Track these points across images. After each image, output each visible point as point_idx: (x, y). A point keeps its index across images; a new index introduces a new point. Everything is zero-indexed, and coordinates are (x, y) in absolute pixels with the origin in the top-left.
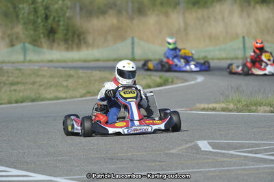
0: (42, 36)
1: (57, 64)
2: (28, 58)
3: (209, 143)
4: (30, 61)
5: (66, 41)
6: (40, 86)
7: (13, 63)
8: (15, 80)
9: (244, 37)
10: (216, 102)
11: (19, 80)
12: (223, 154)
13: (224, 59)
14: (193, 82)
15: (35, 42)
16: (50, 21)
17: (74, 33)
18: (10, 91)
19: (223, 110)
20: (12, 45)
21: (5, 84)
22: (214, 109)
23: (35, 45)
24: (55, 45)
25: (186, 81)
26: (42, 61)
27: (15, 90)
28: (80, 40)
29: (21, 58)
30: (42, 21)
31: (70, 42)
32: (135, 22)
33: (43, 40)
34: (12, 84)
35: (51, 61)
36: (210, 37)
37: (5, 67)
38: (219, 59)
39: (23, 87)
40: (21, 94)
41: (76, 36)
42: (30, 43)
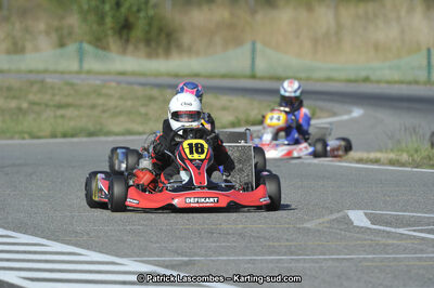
0: (110, 32)
1: (132, 79)
2: (86, 66)
3: (366, 214)
4: (89, 72)
5: (148, 42)
6: (104, 111)
7: (62, 73)
8: (65, 100)
9: (429, 50)
10: (380, 150)
11: (70, 100)
12: (388, 233)
13: (396, 82)
14: (345, 117)
15: (99, 42)
16: (123, 10)
17: (161, 30)
18: (55, 117)
19: (391, 163)
20: (62, 45)
21: (47, 105)
22: (377, 161)
23: (97, 47)
24: (131, 48)
25: (334, 114)
26: (108, 73)
27: (63, 117)
28: (169, 43)
29: (75, 66)
30: (111, 9)
31: (153, 45)
32: (259, 17)
33: (111, 40)
34: (60, 106)
35: (123, 73)
36: (376, 47)
37: (49, 80)
38: (388, 82)
39: (76, 113)
40: (72, 124)
41: (163, 35)
42: (90, 43)
